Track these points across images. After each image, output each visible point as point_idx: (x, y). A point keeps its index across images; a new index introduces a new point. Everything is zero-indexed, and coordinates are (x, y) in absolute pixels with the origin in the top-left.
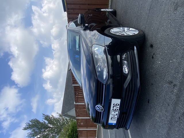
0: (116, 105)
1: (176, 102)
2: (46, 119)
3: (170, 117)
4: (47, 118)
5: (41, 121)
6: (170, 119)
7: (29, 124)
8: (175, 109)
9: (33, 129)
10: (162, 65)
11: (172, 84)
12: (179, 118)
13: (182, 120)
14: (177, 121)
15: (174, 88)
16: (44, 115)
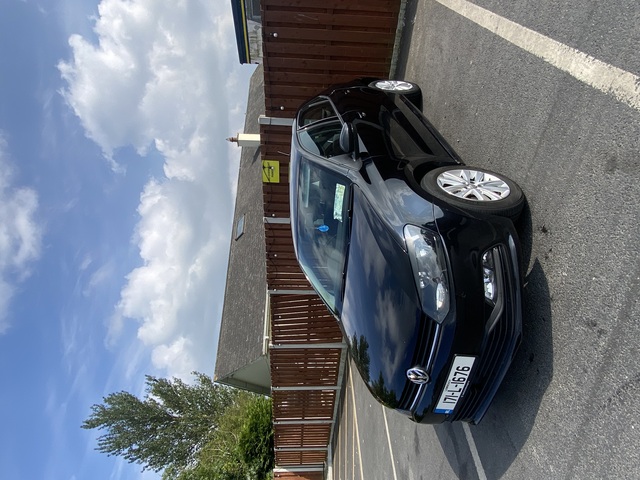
0: (463, 369)
1: (603, 367)
2: (157, 391)
3: (587, 398)
4: (162, 388)
5: (142, 400)
6: (587, 401)
7: (102, 408)
8: (600, 380)
9: (118, 426)
10: (571, 280)
11: (596, 329)
12: (610, 400)
13: (615, 404)
14: (605, 406)
15: (599, 337)
16: (150, 379)
